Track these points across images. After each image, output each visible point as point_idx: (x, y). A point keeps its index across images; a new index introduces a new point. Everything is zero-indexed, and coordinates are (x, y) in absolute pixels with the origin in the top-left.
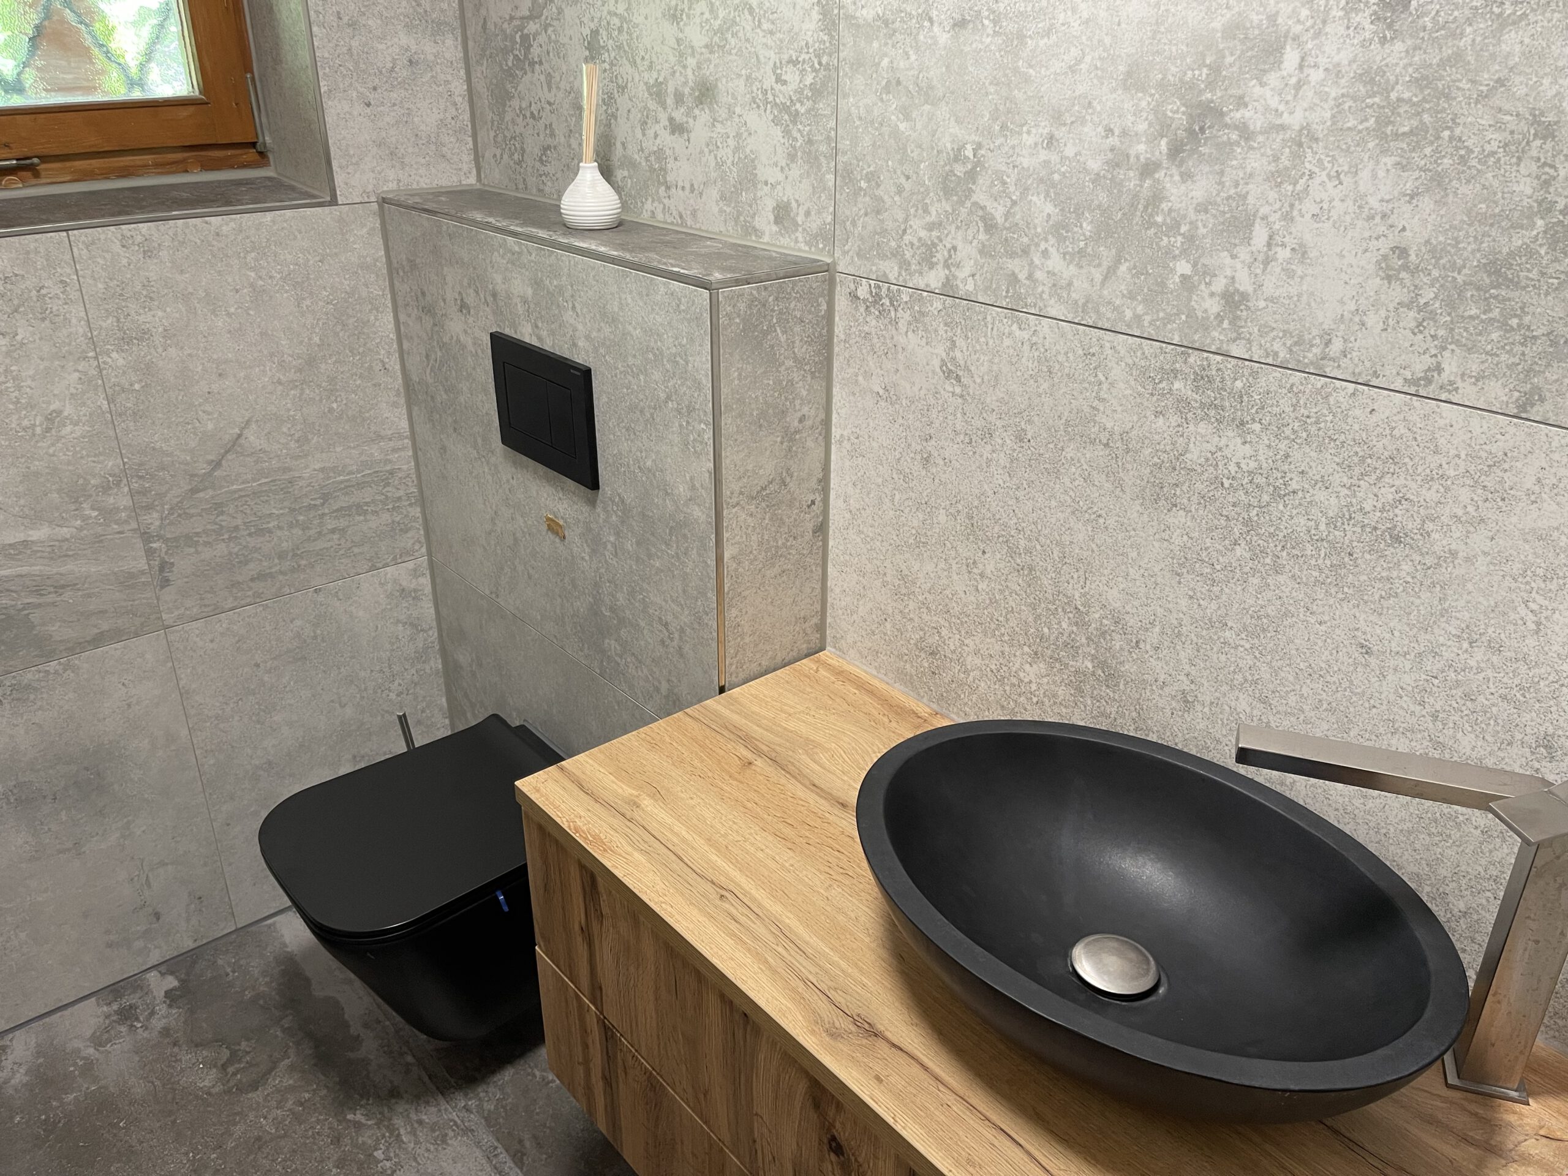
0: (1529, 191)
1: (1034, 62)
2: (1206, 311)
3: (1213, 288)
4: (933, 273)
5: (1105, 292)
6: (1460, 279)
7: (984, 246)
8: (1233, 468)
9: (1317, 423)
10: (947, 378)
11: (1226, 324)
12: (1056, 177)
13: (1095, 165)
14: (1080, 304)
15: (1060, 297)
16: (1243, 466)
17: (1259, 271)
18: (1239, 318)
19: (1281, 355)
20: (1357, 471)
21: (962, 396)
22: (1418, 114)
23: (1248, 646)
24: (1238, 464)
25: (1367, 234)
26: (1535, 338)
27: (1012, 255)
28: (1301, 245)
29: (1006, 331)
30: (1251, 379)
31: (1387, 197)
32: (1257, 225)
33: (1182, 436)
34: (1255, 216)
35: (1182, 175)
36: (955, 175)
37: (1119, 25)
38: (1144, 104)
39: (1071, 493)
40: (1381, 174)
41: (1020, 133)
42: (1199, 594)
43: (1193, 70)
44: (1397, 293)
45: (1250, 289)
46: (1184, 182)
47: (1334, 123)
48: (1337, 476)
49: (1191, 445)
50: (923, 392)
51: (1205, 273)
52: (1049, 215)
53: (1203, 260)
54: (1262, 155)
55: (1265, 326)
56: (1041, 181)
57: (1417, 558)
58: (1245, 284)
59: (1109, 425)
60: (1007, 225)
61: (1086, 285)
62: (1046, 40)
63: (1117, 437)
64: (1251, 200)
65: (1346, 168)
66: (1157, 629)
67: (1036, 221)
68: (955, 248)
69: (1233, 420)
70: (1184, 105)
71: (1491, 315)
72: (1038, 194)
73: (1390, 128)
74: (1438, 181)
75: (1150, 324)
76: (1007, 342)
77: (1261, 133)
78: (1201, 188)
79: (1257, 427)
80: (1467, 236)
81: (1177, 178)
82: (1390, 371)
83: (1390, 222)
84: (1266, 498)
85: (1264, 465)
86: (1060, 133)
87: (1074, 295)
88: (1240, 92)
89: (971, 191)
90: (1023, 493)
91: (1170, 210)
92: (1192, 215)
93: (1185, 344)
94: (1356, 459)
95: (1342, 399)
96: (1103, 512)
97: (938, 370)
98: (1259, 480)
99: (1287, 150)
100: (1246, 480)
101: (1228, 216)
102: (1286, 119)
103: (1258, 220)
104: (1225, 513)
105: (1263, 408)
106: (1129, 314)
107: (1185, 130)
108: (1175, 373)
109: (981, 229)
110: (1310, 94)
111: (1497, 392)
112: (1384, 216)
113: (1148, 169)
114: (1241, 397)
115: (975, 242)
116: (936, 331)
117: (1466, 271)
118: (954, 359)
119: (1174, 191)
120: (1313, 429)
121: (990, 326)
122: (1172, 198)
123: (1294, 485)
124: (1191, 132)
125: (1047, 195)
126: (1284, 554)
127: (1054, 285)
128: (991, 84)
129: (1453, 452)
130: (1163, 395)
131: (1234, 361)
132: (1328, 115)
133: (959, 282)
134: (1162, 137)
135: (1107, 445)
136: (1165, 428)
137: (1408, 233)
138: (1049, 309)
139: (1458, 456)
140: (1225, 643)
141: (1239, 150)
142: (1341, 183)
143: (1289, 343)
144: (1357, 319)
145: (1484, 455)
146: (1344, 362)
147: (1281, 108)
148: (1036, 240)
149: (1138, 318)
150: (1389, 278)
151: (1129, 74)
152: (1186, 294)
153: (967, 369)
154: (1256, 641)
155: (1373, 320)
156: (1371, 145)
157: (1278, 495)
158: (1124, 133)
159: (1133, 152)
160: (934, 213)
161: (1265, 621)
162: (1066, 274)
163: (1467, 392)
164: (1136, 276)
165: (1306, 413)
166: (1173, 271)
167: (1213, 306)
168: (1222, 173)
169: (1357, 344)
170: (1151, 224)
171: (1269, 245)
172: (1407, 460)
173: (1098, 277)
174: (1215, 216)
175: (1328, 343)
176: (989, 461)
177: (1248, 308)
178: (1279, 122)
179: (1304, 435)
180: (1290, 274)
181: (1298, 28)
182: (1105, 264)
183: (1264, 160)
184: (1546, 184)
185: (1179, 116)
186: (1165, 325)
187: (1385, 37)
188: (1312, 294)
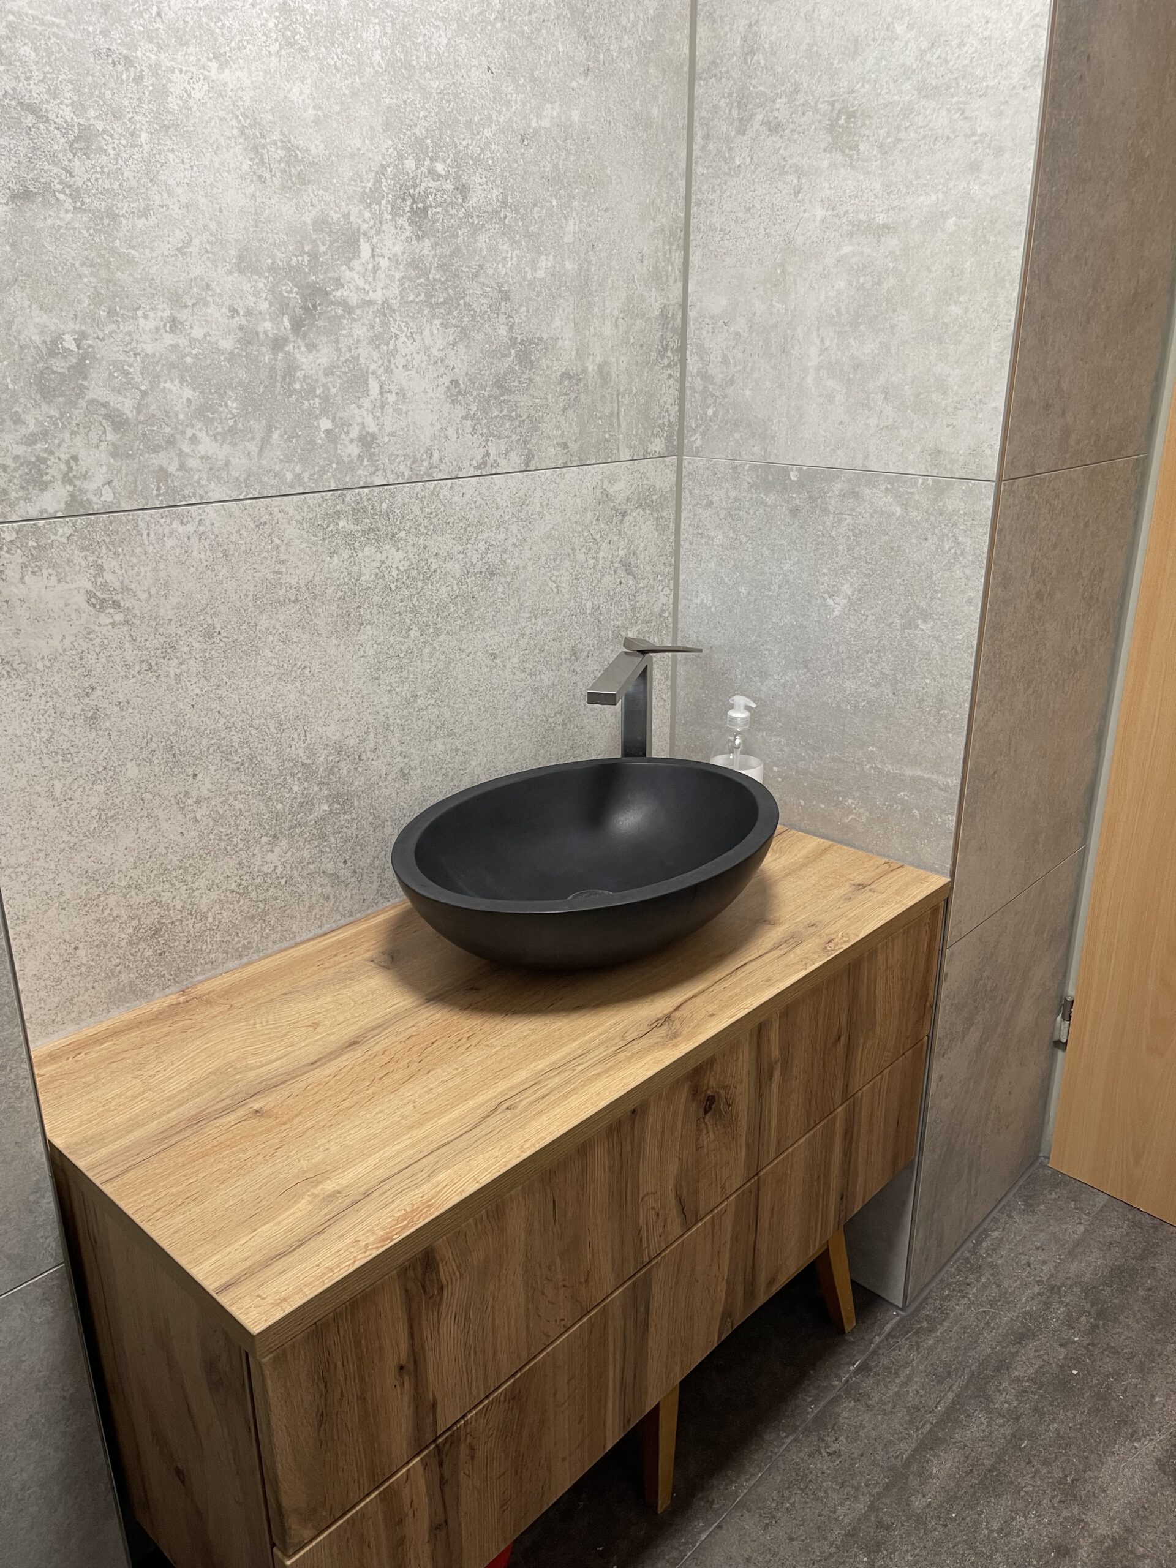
0: (505, 333)
1: (134, 243)
2: (350, 455)
3: (351, 436)
4: (47, 496)
5: (264, 462)
6: (486, 394)
7: (116, 447)
8: (394, 573)
9: (437, 515)
10: (100, 610)
11: (366, 462)
12: (189, 360)
13: (227, 344)
14: (242, 479)
15: (219, 479)
16: (401, 568)
17: (379, 414)
18: (373, 454)
19: (406, 474)
20: (464, 540)
21: (126, 622)
22: (446, 289)
23: (433, 701)
24: (397, 568)
25: (436, 375)
26: (523, 421)
27: (156, 449)
28: (402, 389)
29: (166, 532)
30: (391, 499)
31: (441, 347)
32: (370, 380)
33: (355, 564)
34: (367, 372)
35: (307, 346)
36: (55, 372)
37: (221, 211)
38: (261, 285)
39: (275, 662)
40: (435, 331)
41: (135, 318)
42: (394, 685)
43: (296, 257)
44: (459, 412)
45: (376, 430)
46: (310, 351)
47: (402, 298)
48: (455, 547)
49: (363, 568)
50: (67, 642)
51: (342, 425)
52: (188, 399)
53: (339, 415)
54: (362, 325)
55: (392, 455)
56: (172, 366)
57: (503, 580)
58: (372, 427)
59: (293, 582)
60: (141, 418)
61: (244, 461)
62: (144, 219)
63: (303, 590)
64: (362, 361)
65: (415, 330)
66: (372, 735)
67: (176, 409)
68: (75, 458)
69: (387, 535)
70: (296, 286)
71: (504, 413)
72: (172, 380)
73: (433, 300)
74: (464, 333)
75: (310, 479)
76: (170, 542)
77: (358, 307)
78: (324, 356)
79: (403, 534)
80: (484, 367)
81: (303, 349)
82: (466, 464)
83: (445, 364)
84: (420, 584)
85: (414, 561)
86: (183, 315)
87: (234, 474)
88: (336, 275)
89: (82, 388)
90: (224, 689)
91: (305, 377)
92: (323, 380)
93: (340, 487)
94: (462, 531)
95: (446, 493)
96: (307, 663)
97: (85, 605)
98: (414, 573)
99: (378, 320)
100: (405, 578)
101: (349, 375)
102: (372, 296)
103: (370, 376)
104: (397, 610)
105: (403, 518)
106: (289, 476)
107: (301, 308)
108: (338, 513)
109: (108, 429)
110: (383, 276)
111: (516, 460)
112: (442, 361)
113: (278, 344)
114: (388, 515)
115: (103, 445)
116: (69, 561)
117: (488, 389)
118: (105, 585)
119: (304, 360)
120: (435, 521)
121: (145, 533)
122: (304, 367)
123: (434, 566)
124: (305, 308)
125: (182, 380)
126: (439, 619)
127: (211, 469)
128: (83, 264)
129: (505, 504)
130: (333, 536)
131: (377, 489)
132: (397, 292)
133: (90, 496)
134: (283, 314)
135: (296, 601)
136: (340, 564)
137: (456, 370)
138: (210, 494)
139: (507, 506)
140: (419, 711)
141: (345, 322)
142: (415, 341)
143: (409, 463)
144: (442, 435)
145: (517, 500)
146: (443, 466)
147: (367, 287)
148: (180, 427)
149: (298, 477)
150: (453, 402)
151: (241, 258)
152: (332, 446)
153: (126, 589)
154: (437, 694)
155: (451, 432)
156: (426, 312)
157: (426, 579)
158: (249, 313)
159: (261, 330)
160: (32, 422)
161: (439, 675)
162: (221, 456)
163: (504, 466)
164: (289, 439)
165: (429, 511)
166: (318, 428)
167: (354, 450)
168: (337, 341)
169: (446, 452)
170: (292, 392)
171: (381, 393)
172: (486, 520)
173: (253, 448)
174: (340, 377)
175: (431, 456)
176: (178, 678)
177: (378, 445)
178: (367, 298)
179: (432, 527)
180: (399, 412)
181: (365, 227)
182: (258, 436)
183: (365, 329)
184: (511, 328)
185: (294, 295)
186: (321, 476)
187: (418, 235)
188: (414, 423)
